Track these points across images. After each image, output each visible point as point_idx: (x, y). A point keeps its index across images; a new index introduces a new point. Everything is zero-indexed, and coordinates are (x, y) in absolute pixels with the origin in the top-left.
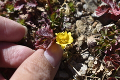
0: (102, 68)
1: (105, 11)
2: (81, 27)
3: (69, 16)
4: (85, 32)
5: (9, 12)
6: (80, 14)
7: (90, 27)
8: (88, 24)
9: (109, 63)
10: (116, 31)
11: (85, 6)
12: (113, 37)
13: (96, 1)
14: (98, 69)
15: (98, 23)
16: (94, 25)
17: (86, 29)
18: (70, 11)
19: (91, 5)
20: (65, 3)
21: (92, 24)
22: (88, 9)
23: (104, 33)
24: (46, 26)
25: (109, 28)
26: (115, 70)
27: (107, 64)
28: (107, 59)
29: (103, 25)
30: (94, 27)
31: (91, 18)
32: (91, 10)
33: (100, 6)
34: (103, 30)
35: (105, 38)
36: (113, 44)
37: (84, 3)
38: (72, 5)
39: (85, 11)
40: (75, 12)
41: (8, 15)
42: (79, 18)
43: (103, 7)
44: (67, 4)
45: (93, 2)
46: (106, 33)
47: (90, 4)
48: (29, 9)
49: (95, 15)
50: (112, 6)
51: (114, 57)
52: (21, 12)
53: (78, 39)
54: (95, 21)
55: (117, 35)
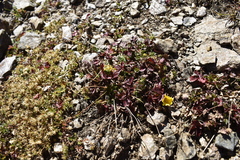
0: (190, 114)
1: (196, 79)
2: (179, 87)
3: (173, 80)
4: (182, 91)
6: (179, 79)
7: (185, 88)
8: (183, 86)
10: (201, 93)
11: (183, 75)
12: (199, 96)
13: (190, 72)
14: (188, 114)
15: (190, 86)
17: (182, 88)
18: (174, 76)
20: (171, 71)
21: (186, 86)
23: (194, 92)
24: (159, 84)
25: (197, 90)
26: (199, 116)
27: (194, 112)
28: (194, 109)
29: (193, 88)
30: (188, 88)
31: (185, 82)
32: (186, 77)
33: (192, 76)
35: (194, 95)
36: (199, 100)
37: (182, 73)
38: (174, 72)
39: (182, 78)
40: (176, 78)
42: (178, 82)
43: (194, 77)
45: (188, 73)
47: (186, 74)
49: (189, 80)
50: (200, 77)
53: (177, 95)
54: (188, 84)
55: (202, 95)
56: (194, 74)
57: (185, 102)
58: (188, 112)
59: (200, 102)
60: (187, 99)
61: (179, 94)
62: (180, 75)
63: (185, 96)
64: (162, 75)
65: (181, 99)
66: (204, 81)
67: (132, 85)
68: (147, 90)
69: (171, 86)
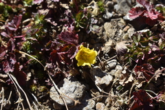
0: (131, 79)
1: (140, 13)
2: (110, 30)
3: (97, 17)
4: (115, 37)
5: (26, 5)
6: (109, 15)
7: (121, 31)
8: (118, 28)
9: (140, 73)
10: (150, 38)
11: (117, 7)
12: (146, 44)
13: (130, 2)
14: (127, 79)
15: (130, 27)
16: (125, 29)
17: (116, 33)
18: (99, 11)
19: (124, 6)
20: (93, 1)
21: (123, 28)
22: (119, 10)
23: (137, 38)
24: (70, 26)
25: (143, 33)
26: (146, 83)
27: (137, 75)
28: (137, 69)
29: (136, 30)
30: (126, 32)
31: (122, 21)
32: (123, 11)
33: (135, 7)
34: (136, 35)
35: (137, 44)
36: (146, 52)
37: (115, 3)
38: (101, 3)
39: (116, 12)
40: (104, 13)
41: (25, 9)
42: (108, 20)
43: (138, 9)
44: (95, 3)
45: (127, 2)
46: (139, 39)
47: (123, 4)
48: (50, 4)
49: (127, 17)
50: (148, 9)
51: (146, 68)
52: (40, 7)
53: (106, 45)
54: (127, 25)
55: (152, 42)
56: (138, 5)
57: (121, 56)
58: (127, 76)
59: (148, 56)
60: (124, 52)
61: (109, 44)
62: (111, 8)
63: (121, 46)
64: (75, 9)
65: (112, 52)
66: (154, 17)
67: (19, 31)
68: (48, 38)
69: (93, 29)
